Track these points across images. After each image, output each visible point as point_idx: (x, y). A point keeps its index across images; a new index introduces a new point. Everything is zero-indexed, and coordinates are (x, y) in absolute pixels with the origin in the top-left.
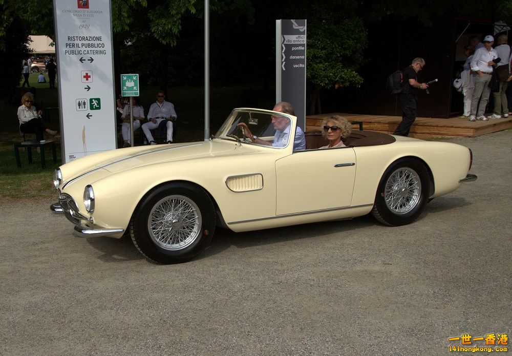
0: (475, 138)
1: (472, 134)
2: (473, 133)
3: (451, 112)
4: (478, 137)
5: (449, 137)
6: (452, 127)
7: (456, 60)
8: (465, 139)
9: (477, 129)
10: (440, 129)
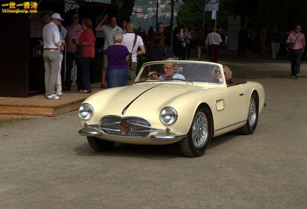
0: (55, 117)
1: (51, 113)
2: (53, 112)
3: (30, 91)
4: (57, 116)
5: (29, 117)
6: (32, 106)
7: (31, 37)
8: (45, 118)
9: (56, 108)
10: (20, 108)
